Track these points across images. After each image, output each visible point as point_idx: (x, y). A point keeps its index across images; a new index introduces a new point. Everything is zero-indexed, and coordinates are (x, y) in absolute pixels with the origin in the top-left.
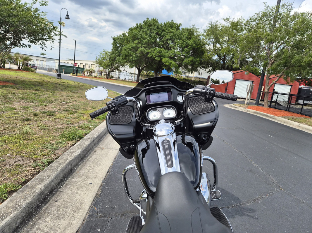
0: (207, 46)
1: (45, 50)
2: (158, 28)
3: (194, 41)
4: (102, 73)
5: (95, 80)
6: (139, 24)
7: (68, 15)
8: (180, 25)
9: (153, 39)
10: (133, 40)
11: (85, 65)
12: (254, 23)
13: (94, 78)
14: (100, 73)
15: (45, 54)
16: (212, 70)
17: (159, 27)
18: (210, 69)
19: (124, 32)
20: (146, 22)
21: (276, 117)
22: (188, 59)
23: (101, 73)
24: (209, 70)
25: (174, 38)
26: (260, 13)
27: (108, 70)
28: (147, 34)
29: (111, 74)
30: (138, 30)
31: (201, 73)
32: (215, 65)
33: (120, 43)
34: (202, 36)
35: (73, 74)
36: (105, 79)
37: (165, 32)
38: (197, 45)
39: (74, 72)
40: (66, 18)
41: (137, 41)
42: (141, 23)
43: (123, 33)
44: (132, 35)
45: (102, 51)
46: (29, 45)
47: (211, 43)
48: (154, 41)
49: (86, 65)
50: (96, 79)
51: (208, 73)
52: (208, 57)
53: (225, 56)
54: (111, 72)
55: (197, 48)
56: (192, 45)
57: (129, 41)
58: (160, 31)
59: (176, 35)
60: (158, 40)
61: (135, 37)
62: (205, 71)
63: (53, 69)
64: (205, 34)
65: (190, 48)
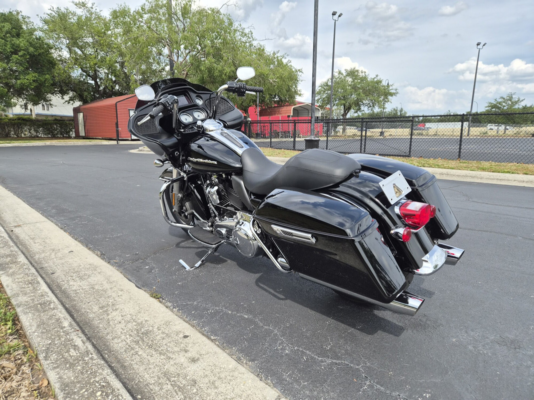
3: (27, 40)
16: (75, 97)
18: (72, 96)
22: (26, 78)
32: (81, 88)
38: (35, 48)
47: (63, 47)
51: (69, 103)
53: (96, 71)
55: (39, 55)
56: (27, 49)
62: (63, 99)
64: (47, 28)
65: (24, 54)
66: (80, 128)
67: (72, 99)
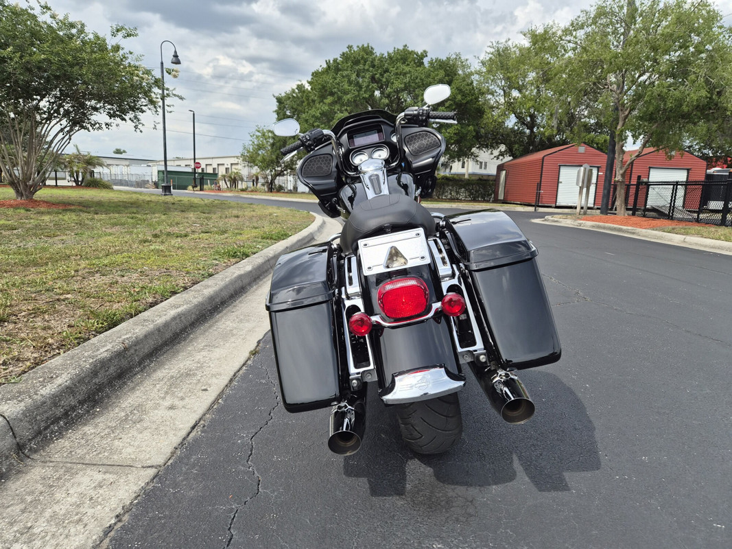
0: (490, 96)
1: (141, 131)
2: (373, 66)
3: (457, 88)
4: (257, 179)
5: (244, 195)
6: (331, 62)
7: (176, 56)
8: (425, 54)
9: (365, 92)
10: (322, 97)
11: (216, 166)
12: (581, 34)
13: (242, 192)
14: (253, 180)
15: (124, 152)
16: (506, 151)
17: (376, 64)
18: (503, 150)
19: (300, 83)
20: (347, 54)
21: (639, 230)
22: (448, 131)
23: (255, 180)
24: (500, 152)
25: (413, 85)
26: (592, 9)
27: (271, 171)
28: (350, 83)
29: (279, 181)
30: (332, 74)
31: (486, 163)
32: (512, 139)
33: (293, 108)
34: (478, 76)
35: (193, 187)
36: (265, 192)
37: (390, 73)
38: (464, 95)
39: (195, 182)
40: (172, 63)
41: (329, 99)
42: (337, 59)
43: (298, 86)
44: (320, 86)
45: (254, 130)
46: (107, 124)
47: (498, 90)
48: (367, 96)
49: (220, 167)
50: (244, 193)
51: (498, 158)
52: (495, 121)
53: (532, 117)
54: (278, 178)
55: (466, 103)
56: (455, 98)
57: (314, 101)
58: (379, 71)
59: (417, 78)
60: (377, 93)
61: (326, 91)
62: (492, 154)
63: (148, 181)
64: (484, 70)
65: (451, 105)
66: (500, 189)
67: (502, 154)
